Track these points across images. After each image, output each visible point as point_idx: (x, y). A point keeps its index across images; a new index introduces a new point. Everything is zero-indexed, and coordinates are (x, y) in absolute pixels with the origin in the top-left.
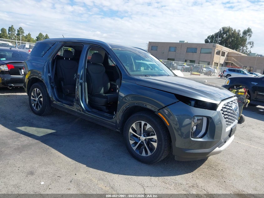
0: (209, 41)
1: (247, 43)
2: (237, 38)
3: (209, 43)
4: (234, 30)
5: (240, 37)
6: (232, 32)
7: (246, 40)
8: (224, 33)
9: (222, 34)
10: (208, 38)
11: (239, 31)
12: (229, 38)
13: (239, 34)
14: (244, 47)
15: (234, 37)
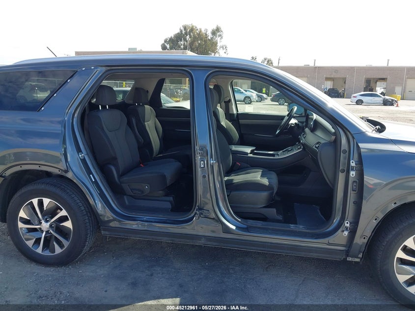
0: (168, 46)
1: (218, 47)
2: (205, 41)
3: (168, 50)
4: (199, 30)
5: (209, 39)
6: (197, 31)
7: (217, 43)
8: (186, 34)
9: (184, 35)
10: (165, 41)
11: (206, 30)
12: (195, 41)
13: (206, 35)
14: (215, 53)
15: (201, 40)
